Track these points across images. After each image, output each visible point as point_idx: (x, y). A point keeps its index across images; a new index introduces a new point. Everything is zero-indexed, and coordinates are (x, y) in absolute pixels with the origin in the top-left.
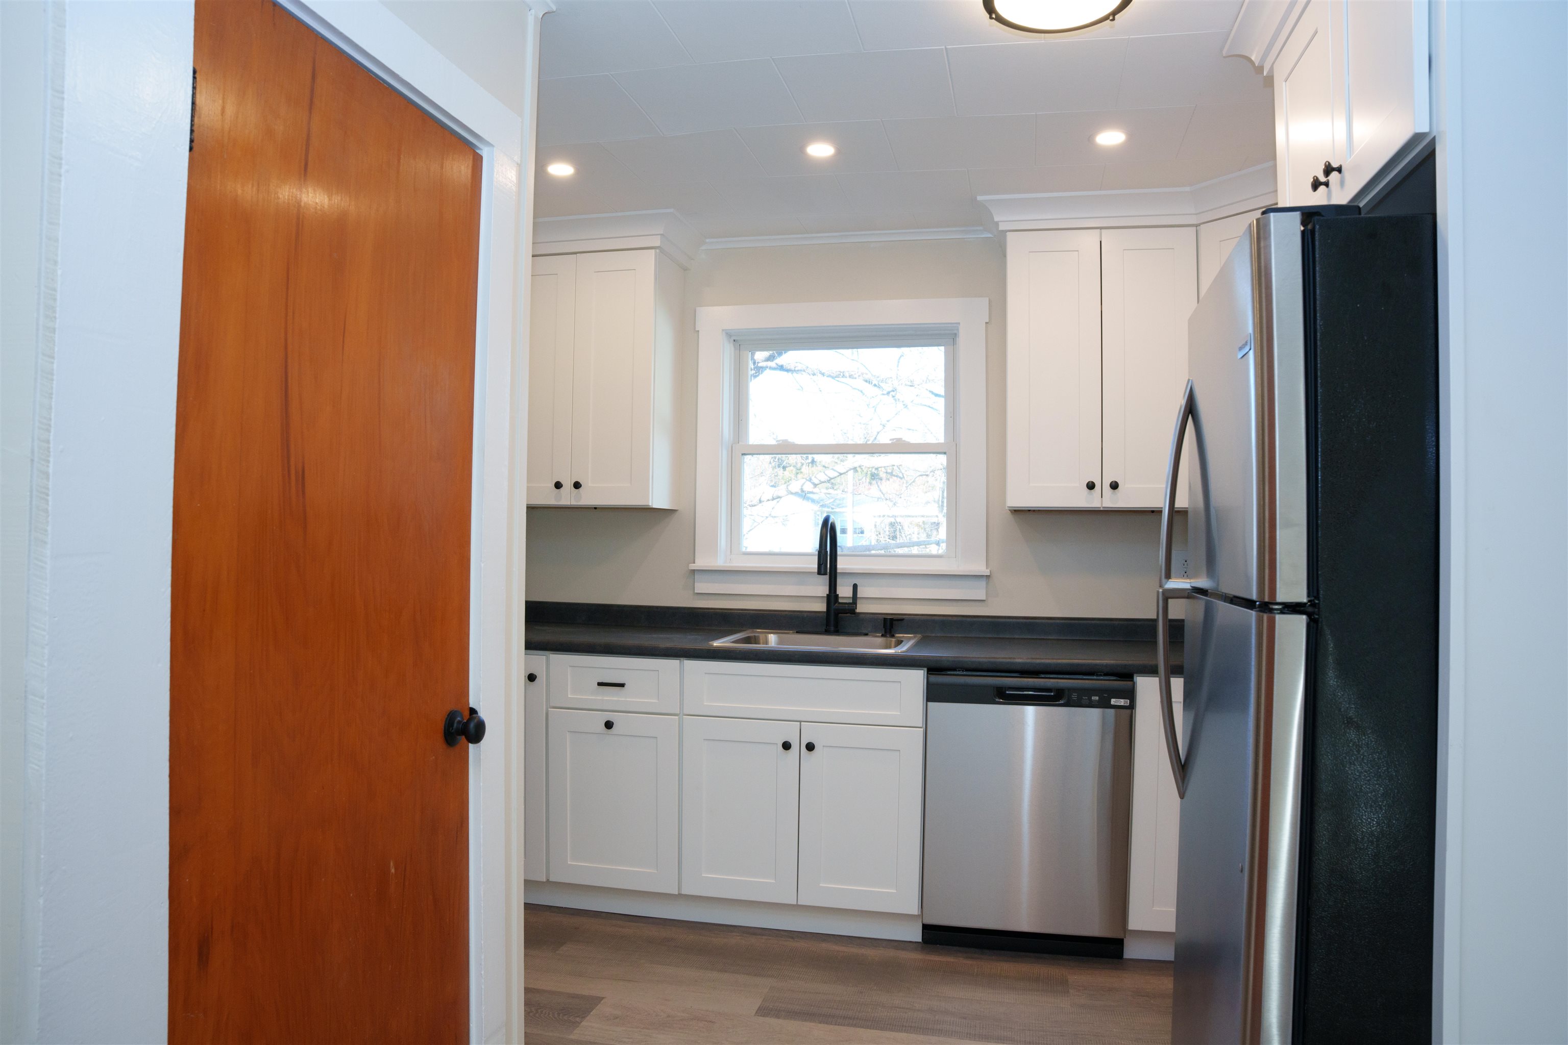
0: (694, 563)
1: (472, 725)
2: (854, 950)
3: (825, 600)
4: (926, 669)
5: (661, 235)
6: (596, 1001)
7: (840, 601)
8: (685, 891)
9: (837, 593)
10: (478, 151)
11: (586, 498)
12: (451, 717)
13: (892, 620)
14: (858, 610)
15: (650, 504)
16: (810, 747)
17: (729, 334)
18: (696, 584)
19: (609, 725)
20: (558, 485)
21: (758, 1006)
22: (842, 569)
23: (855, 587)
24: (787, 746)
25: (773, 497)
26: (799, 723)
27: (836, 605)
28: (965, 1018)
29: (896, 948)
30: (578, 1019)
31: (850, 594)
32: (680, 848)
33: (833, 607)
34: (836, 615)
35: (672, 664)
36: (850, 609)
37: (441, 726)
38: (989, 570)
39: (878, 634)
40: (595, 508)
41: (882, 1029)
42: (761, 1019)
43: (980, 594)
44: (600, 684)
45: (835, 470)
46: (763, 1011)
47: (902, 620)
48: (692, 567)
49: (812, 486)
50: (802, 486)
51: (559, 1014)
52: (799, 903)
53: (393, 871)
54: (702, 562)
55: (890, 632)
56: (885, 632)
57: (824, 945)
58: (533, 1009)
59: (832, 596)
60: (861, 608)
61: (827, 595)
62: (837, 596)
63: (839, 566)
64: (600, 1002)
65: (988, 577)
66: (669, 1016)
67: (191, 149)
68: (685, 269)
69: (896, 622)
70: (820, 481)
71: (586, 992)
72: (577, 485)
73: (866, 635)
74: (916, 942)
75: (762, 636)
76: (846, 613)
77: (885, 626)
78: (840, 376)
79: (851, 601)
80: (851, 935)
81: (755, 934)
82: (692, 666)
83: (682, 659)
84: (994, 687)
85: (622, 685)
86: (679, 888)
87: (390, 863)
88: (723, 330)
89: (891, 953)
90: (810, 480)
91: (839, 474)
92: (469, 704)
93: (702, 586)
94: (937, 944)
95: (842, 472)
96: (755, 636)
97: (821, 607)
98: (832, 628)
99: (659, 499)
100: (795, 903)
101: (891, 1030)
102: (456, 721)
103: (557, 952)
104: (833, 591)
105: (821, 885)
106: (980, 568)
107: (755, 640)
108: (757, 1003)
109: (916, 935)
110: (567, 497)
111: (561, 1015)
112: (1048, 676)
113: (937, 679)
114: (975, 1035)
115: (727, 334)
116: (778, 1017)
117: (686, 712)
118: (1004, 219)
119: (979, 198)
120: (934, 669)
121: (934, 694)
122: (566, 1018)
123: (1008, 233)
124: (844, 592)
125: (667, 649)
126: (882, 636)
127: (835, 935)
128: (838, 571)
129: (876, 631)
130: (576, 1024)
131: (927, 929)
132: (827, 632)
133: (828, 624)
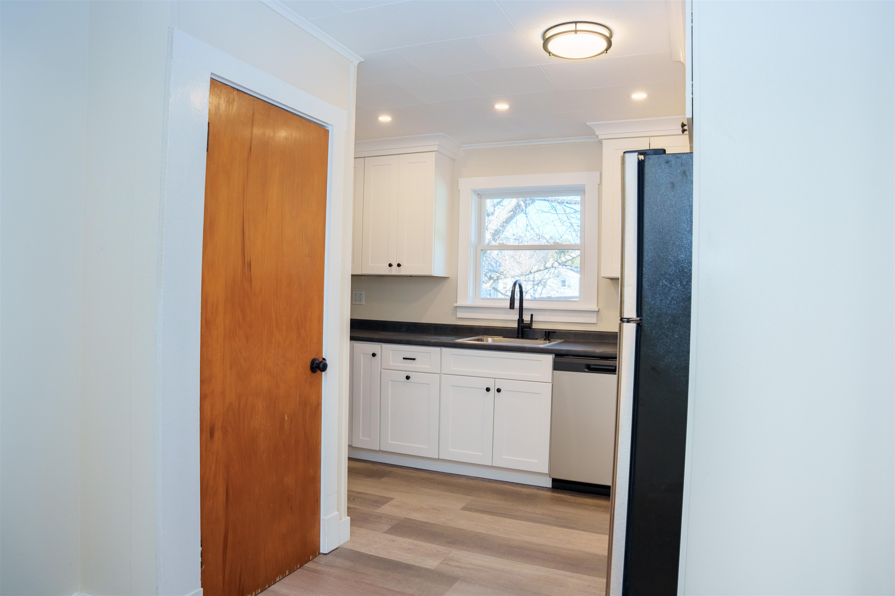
0: (457, 303)
1: (321, 365)
2: (517, 489)
3: (517, 322)
4: (554, 355)
5: (438, 145)
6: (392, 499)
7: (524, 322)
8: (440, 458)
9: (523, 318)
10: (326, 128)
11: (403, 271)
12: (313, 361)
13: (549, 332)
14: (533, 327)
15: (433, 274)
16: (499, 390)
17: (475, 191)
18: (458, 313)
19: (408, 378)
20: (390, 265)
21: (464, 506)
22: (526, 307)
23: (532, 315)
24: (488, 390)
25: (537, 270)
26: (494, 379)
27: (522, 324)
28: (558, 519)
29: (538, 489)
30: (381, 505)
31: (529, 319)
32: (439, 437)
33: (521, 325)
34: (522, 329)
35: (437, 349)
36: (529, 326)
37: (309, 364)
38: (597, 308)
39: (542, 339)
40: (411, 276)
41: (516, 519)
42: (462, 511)
43: (594, 321)
44: (404, 358)
45: (570, 256)
46: (464, 509)
47: (555, 332)
48: (455, 305)
49: (558, 264)
50: (553, 264)
51: (373, 503)
52: (493, 465)
53: (287, 418)
54: (460, 303)
55: (548, 338)
56: (546, 338)
57: (504, 486)
58: (362, 500)
59: (521, 320)
60: (534, 326)
61: (518, 319)
62: (523, 320)
63: (524, 305)
64: (392, 500)
65: (598, 312)
66: (421, 507)
67: (207, 151)
68: (454, 160)
69: (551, 333)
70: (562, 261)
71: (387, 496)
72: (399, 265)
73: (537, 339)
74: (549, 488)
75: (485, 339)
76: (527, 328)
77: (545, 335)
78: (576, 204)
79: (529, 322)
80: (518, 483)
81: (473, 479)
82: (446, 351)
83: (442, 347)
84: (585, 364)
85: (414, 359)
86: (439, 456)
87: (285, 416)
88: (471, 189)
89: (535, 491)
90: (557, 261)
91: (572, 258)
92: (322, 356)
93: (460, 315)
94: (558, 489)
95: (574, 257)
96: (481, 339)
97: (515, 325)
98: (520, 336)
99: (438, 271)
100: (491, 465)
101: (520, 520)
102: (315, 363)
103: (379, 480)
104: (521, 318)
105: (503, 457)
106: (594, 308)
107: (482, 340)
108: (464, 505)
109: (549, 485)
110: (395, 271)
111: (374, 503)
112: (612, 360)
113: (560, 359)
114: (559, 525)
115: (474, 191)
116: (470, 511)
117: (443, 372)
118: (601, 133)
119: (588, 124)
120: (558, 355)
121: (557, 367)
122: (375, 504)
123: (603, 140)
124: (527, 318)
125: (435, 342)
126: (544, 340)
127: (511, 482)
128: (524, 308)
129: (542, 338)
130: (379, 507)
131: (555, 481)
132: (518, 337)
133: (518, 333)
